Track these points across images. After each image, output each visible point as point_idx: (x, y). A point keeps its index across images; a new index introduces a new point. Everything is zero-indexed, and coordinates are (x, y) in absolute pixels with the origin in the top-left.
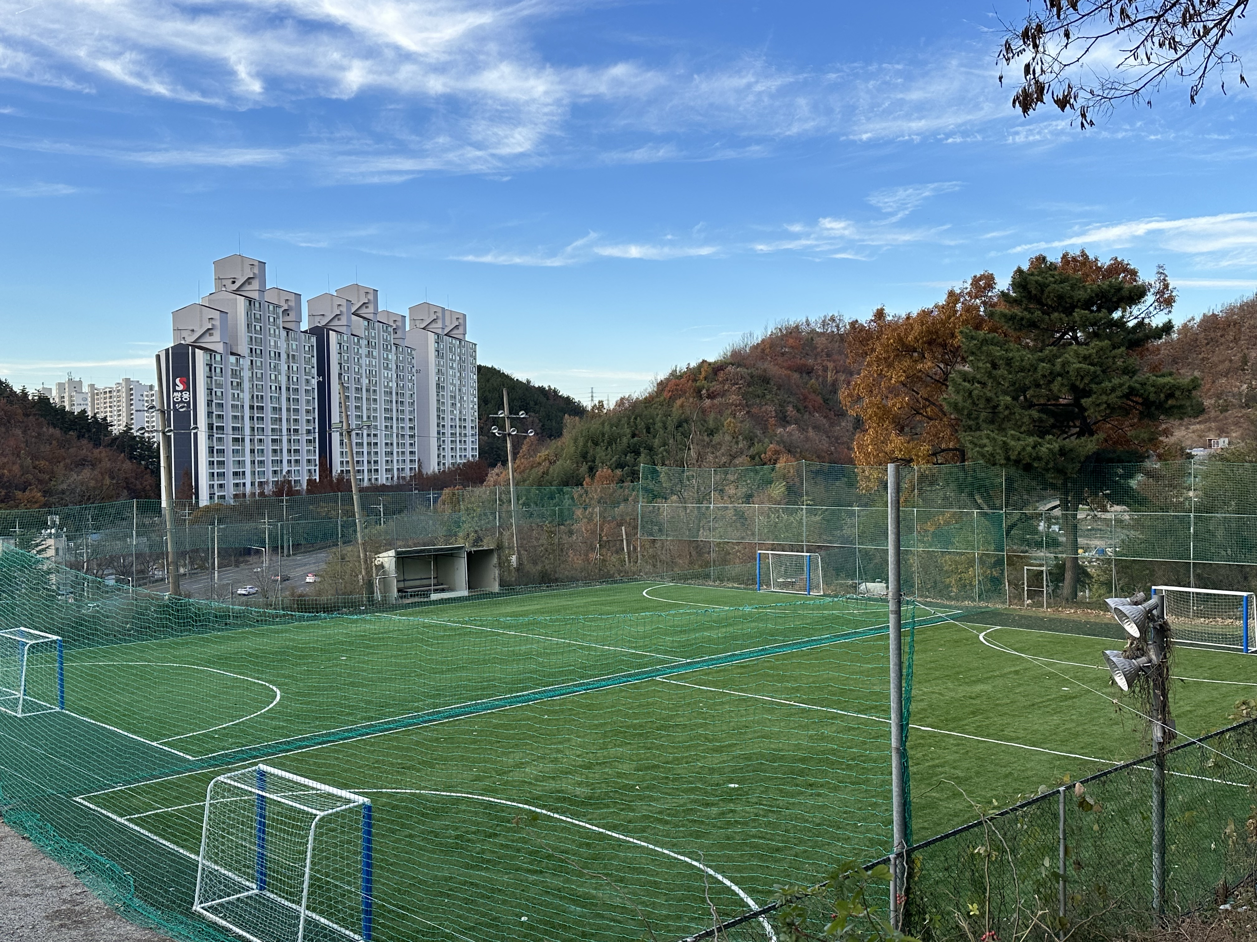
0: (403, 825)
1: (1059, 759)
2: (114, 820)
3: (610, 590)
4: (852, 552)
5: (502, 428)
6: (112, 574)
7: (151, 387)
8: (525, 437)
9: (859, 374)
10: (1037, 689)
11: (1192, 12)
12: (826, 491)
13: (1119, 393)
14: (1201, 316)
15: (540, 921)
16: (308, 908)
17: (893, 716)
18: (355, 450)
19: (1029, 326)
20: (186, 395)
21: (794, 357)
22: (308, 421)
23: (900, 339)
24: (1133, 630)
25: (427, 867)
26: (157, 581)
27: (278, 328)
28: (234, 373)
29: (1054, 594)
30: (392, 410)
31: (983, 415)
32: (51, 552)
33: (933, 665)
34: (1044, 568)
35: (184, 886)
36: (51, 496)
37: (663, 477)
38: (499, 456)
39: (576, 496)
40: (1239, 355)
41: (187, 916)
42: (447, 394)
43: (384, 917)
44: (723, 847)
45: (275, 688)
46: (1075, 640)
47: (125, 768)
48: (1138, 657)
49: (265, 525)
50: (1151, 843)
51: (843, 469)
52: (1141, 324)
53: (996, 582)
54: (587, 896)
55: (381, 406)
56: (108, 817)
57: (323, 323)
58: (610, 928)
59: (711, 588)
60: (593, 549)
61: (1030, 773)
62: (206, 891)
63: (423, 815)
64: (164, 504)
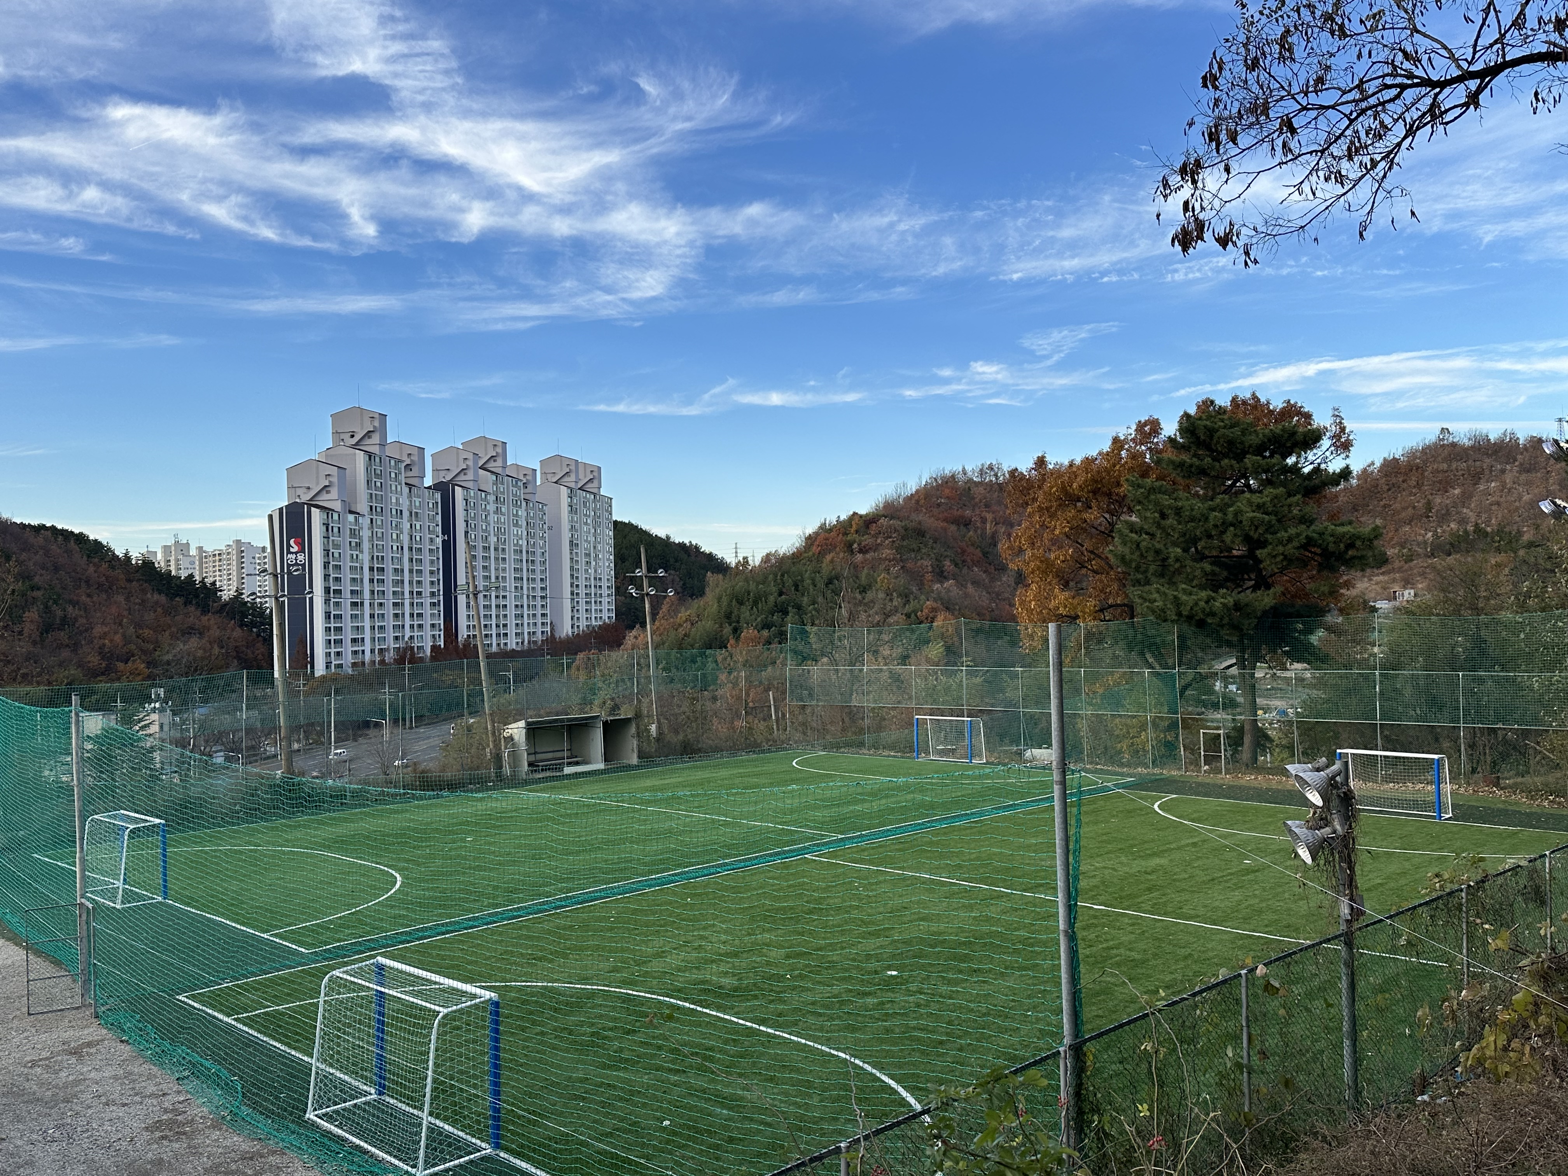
0: (534, 1023)
1: (1242, 939)
2: (220, 1021)
3: (756, 760)
4: (1016, 716)
5: (640, 587)
6: (220, 751)
7: (264, 549)
8: (665, 597)
9: (1020, 525)
10: (1217, 861)
11: (1357, 145)
12: (987, 651)
13: (1296, 544)
14: (1381, 460)
15: (682, 1126)
16: (431, 1114)
17: (1060, 895)
18: (482, 613)
19: (1199, 473)
20: (301, 557)
21: (950, 508)
22: (432, 583)
23: (1064, 489)
24: (1315, 798)
25: (559, 1067)
26: (268, 758)
27: (400, 484)
28: (353, 533)
29: (1234, 759)
30: (522, 570)
31: (1152, 568)
32: (154, 728)
33: (1105, 838)
34: (1221, 732)
35: (296, 1092)
36: (155, 667)
37: (813, 639)
38: (637, 617)
39: (720, 659)
40: (1423, 501)
41: (299, 1124)
42: (581, 551)
43: (514, 1123)
44: (882, 1041)
45: (393, 872)
46: (1256, 808)
47: (233, 963)
48: (1321, 828)
49: (386, 695)
50: (1341, 1030)
51: (1004, 627)
52: (1317, 470)
53: (1170, 747)
54: (733, 1098)
55: (510, 565)
56: (214, 1017)
57: (448, 478)
58: (759, 1132)
59: (866, 756)
60: (739, 716)
61: (1211, 954)
62: (320, 1097)
63: (556, 1010)
64: (276, 675)
